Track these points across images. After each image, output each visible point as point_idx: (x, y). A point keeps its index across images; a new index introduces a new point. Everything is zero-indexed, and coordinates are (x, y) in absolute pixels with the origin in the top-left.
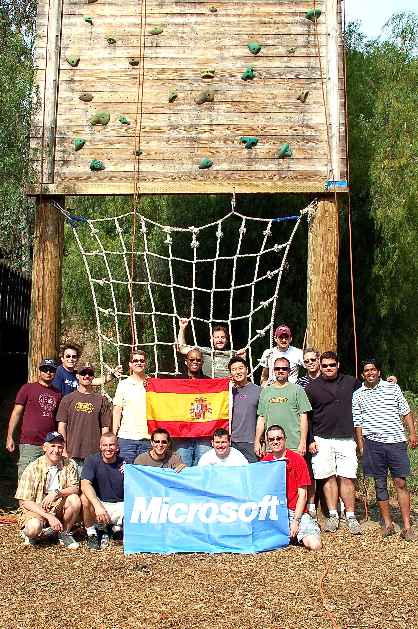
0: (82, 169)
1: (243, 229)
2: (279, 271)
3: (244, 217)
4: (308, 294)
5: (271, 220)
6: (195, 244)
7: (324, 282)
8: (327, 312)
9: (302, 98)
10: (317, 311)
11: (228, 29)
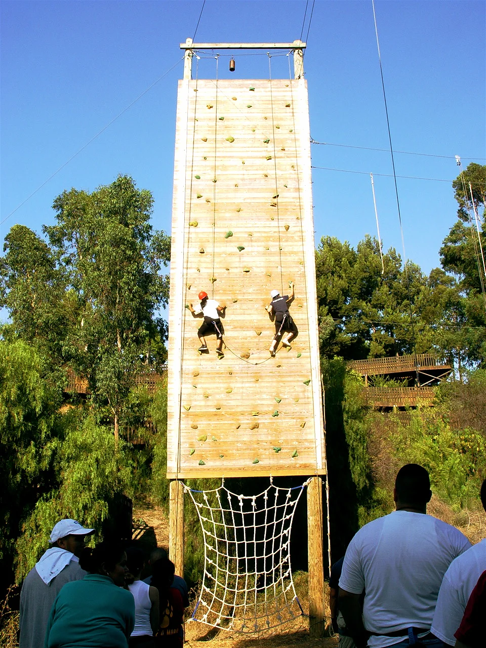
0: (194, 465)
1: (277, 494)
2: (292, 514)
3: (278, 488)
4: (308, 526)
5: (290, 489)
6: (253, 504)
7: (316, 520)
8: (317, 535)
9: (303, 426)
10: (313, 535)
11: (265, 390)
